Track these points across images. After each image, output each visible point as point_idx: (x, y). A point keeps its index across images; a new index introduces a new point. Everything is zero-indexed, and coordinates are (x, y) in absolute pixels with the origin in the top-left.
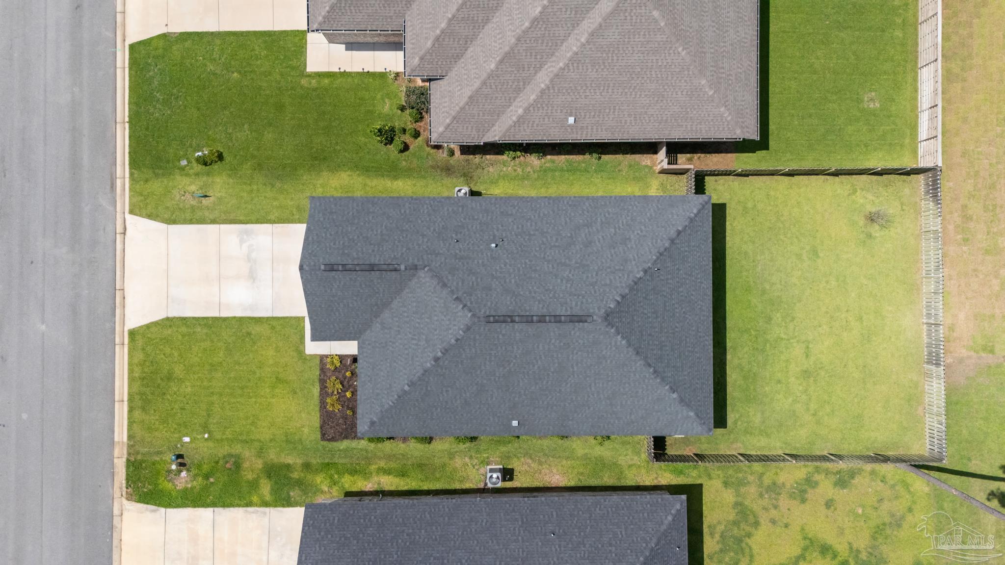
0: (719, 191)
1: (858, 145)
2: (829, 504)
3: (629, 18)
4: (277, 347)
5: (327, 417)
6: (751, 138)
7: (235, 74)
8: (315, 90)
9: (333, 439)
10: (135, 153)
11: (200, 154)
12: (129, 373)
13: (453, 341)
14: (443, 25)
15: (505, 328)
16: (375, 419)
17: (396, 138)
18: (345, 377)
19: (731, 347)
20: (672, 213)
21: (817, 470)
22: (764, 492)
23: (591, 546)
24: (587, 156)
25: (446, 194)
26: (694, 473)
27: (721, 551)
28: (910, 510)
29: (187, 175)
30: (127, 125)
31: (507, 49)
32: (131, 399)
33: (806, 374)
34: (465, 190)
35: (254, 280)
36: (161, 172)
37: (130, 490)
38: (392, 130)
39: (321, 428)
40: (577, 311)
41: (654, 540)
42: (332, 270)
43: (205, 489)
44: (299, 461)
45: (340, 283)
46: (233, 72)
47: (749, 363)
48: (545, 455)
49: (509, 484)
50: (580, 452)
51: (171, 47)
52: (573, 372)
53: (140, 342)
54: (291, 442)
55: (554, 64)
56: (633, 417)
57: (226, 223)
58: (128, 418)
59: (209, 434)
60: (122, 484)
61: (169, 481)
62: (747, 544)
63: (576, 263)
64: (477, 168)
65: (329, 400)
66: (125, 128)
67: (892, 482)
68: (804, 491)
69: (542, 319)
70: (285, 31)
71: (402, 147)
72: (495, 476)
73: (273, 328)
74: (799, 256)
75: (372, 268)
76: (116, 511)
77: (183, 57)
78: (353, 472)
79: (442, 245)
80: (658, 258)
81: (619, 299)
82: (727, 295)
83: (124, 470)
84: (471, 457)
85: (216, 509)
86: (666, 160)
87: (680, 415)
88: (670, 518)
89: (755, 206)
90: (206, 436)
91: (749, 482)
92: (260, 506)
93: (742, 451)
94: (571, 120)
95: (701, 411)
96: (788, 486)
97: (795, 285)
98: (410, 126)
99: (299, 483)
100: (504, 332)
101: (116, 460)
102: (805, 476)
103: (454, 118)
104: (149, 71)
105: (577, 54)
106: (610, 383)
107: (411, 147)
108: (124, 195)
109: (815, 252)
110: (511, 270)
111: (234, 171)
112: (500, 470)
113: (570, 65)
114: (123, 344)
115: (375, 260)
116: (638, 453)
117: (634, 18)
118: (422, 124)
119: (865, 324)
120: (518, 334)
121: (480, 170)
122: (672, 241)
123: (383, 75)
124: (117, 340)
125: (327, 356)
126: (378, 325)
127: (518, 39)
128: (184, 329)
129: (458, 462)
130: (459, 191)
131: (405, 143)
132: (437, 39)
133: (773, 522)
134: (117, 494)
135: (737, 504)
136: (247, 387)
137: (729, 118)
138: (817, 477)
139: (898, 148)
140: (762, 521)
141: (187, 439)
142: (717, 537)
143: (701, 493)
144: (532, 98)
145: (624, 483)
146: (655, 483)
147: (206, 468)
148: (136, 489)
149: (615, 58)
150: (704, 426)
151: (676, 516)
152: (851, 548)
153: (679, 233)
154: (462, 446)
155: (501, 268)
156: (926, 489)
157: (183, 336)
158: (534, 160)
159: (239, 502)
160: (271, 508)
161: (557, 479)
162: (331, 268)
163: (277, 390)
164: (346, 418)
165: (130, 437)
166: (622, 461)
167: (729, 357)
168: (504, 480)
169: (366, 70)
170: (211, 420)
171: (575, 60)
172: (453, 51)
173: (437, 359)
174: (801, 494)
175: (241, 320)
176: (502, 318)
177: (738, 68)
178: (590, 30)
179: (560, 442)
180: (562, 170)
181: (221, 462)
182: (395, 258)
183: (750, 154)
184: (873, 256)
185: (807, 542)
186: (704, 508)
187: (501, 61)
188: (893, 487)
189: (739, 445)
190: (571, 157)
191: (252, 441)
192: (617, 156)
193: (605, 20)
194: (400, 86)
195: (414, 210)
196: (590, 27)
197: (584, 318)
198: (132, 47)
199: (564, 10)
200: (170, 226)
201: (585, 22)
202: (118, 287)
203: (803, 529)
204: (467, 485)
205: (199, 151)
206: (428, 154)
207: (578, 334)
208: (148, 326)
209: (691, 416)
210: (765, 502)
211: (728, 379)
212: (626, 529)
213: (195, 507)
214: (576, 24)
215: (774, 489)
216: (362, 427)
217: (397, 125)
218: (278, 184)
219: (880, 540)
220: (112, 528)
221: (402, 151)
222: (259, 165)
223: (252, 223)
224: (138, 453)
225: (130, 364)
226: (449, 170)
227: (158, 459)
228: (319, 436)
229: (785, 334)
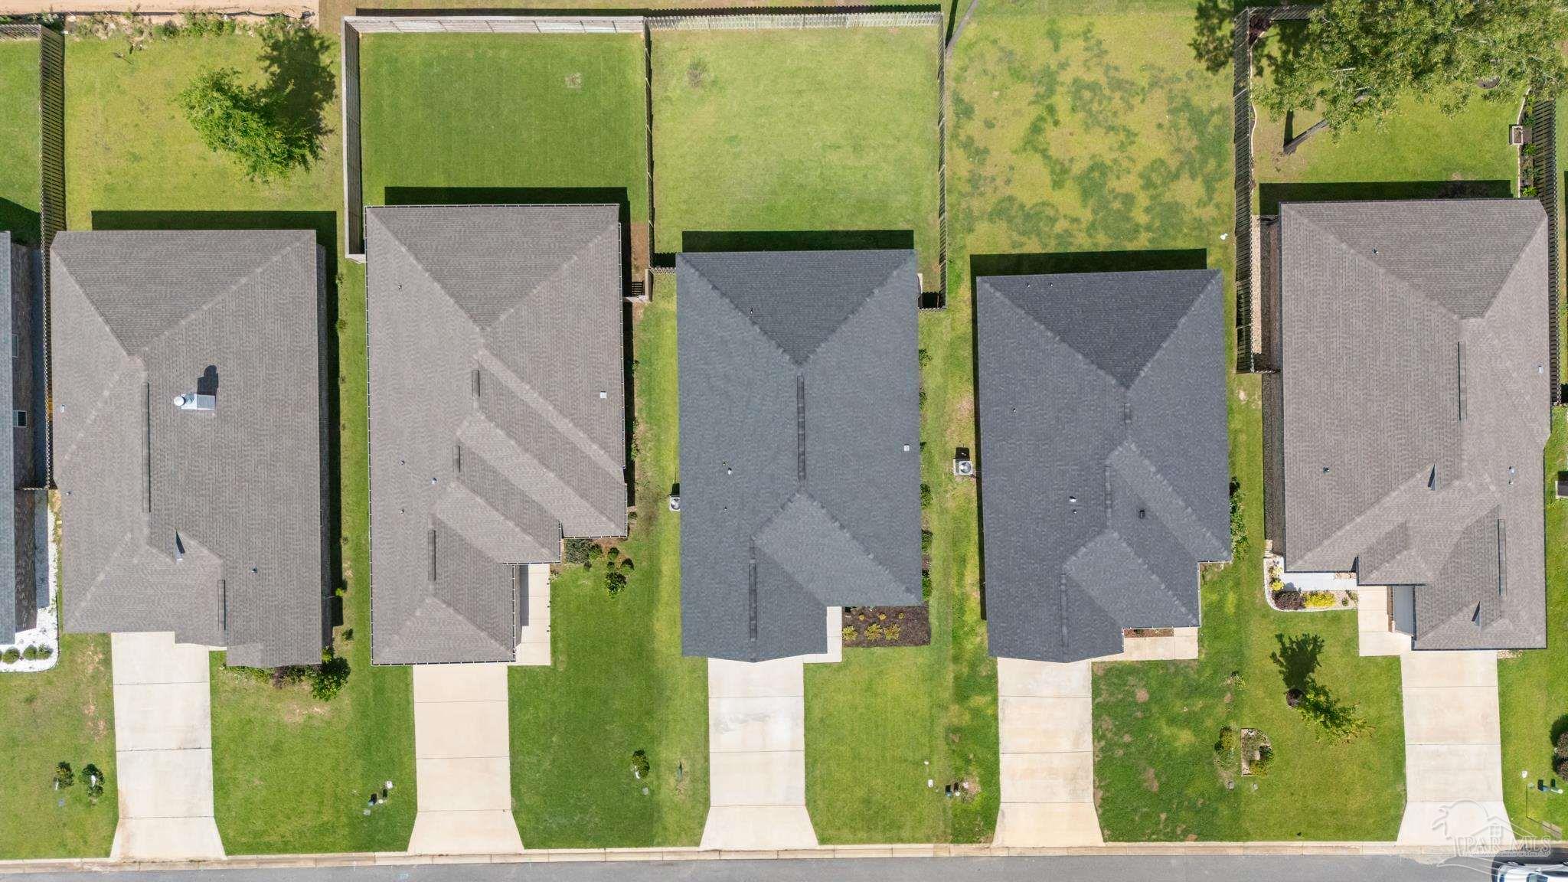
0: (670, 241)
1: (620, 95)
2: (989, 125)
3: (507, 344)
4: (834, 691)
5: (906, 640)
6: (617, 212)
7: (554, 739)
8: (569, 657)
9: (929, 633)
10: (637, 841)
11: (637, 773)
12: (864, 843)
13: (824, 511)
14: (511, 524)
15: (811, 461)
16: (903, 588)
17: (618, 572)
18: (865, 621)
19: (831, 227)
20: (696, 293)
21: (955, 136)
22: (978, 191)
23: (1024, 373)
24: (635, 376)
25: (676, 520)
26: (959, 263)
27: (1038, 235)
28: (995, 42)
29: (659, 787)
30: (608, 850)
31: (535, 461)
32: (891, 841)
33: (857, 148)
34: (672, 501)
35: (766, 716)
36: (656, 815)
37: (982, 839)
38: (610, 576)
39: (916, 645)
40: (793, 392)
41: (1019, 310)
42: (756, 631)
43: (980, 763)
44: (952, 667)
45: (768, 623)
46: (552, 742)
47: (846, 207)
48: (942, 416)
49: (972, 453)
50: (940, 380)
51: (527, 806)
52: (854, 392)
53: (831, 832)
54: (932, 675)
55: (550, 415)
56: (899, 331)
57: (708, 747)
58: (909, 843)
59: (924, 760)
60: (974, 849)
61: (973, 800)
62: (1031, 209)
63: (746, 390)
64: (648, 489)
65: (889, 638)
66: (611, 852)
67: (967, 60)
68: (978, 152)
69: (801, 425)
70: (509, 688)
71: (627, 567)
72: (962, 467)
73: (816, 696)
74: (736, 156)
75: (753, 591)
76: (1005, 853)
77: (537, 793)
78: (962, 611)
79: (730, 523)
80: (741, 310)
81: (781, 350)
82: (777, 230)
83: (963, 846)
84: (946, 492)
85: (1001, 751)
86: (640, 297)
87: (897, 285)
88: (998, 294)
89: (684, 202)
90: (927, 763)
91: (968, 208)
92: (997, 706)
93: (936, 214)
94: (603, 395)
95: (893, 263)
96: (972, 167)
97: (766, 159)
98: (606, 559)
99: (973, 666)
100: (814, 462)
101: (953, 855)
102: (962, 150)
103: (602, 513)
104: (552, 828)
105: (541, 393)
106: (864, 356)
107: (628, 557)
108: (680, 852)
109: (732, 139)
110: (755, 455)
111: (654, 739)
112: (957, 462)
113: (551, 399)
114: (834, 850)
115: (745, 589)
116: (940, 321)
117: (506, 339)
118: (603, 546)
119: (804, 88)
120: (817, 448)
121: (651, 486)
122: (723, 295)
123: (554, 587)
124: (830, 856)
125: (844, 640)
126: (810, 586)
127: (527, 450)
128: (818, 788)
129: (951, 505)
130: (673, 506)
131: (623, 563)
132: (524, 530)
133: (1008, 182)
134: (987, 853)
135: (991, 220)
136: (876, 721)
137: (600, 238)
138: (963, 138)
139: (623, 53)
140: (1008, 193)
141: (930, 783)
142: (1024, 239)
143: (980, 256)
144: (582, 435)
145: (970, 336)
146: (969, 303)
147: (959, 763)
148: (981, 833)
149: (544, 355)
150: (908, 259)
151: (997, 289)
152: (1034, 103)
153: (715, 287)
154: (934, 501)
155: (752, 465)
156: (974, 25)
157: (824, 788)
158: (639, 430)
159: (993, 728)
160: (999, 694)
161: (966, 403)
162: (754, 631)
163: (879, 691)
164: (908, 619)
165: (928, 841)
166: (948, 337)
167: (841, 228)
168: (967, 457)
169: (549, 604)
170: (910, 759)
171: (546, 394)
172: (535, 514)
173: (842, 527)
174: (979, 154)
175: (808, 729)
176: (801, 464)
177: (548, 228)
178: (519, 381)
179: (929, 401)
180: (649, 400)
181: (954, 747)
182: (743, 569)
183: (631, 206)
184: (735, 79)
185: (1029, 147)
186: (995, 253)
187: (547, 467)
188: (971, 60)
189: (930, 217)
190: (635, 391)
191: (931, 716)
192: (634, 344)
193: (509, 367)
194: (565, 569)
195: (695, 551)
196: (516, 381)
197: (800, 386)
198: (527, 846)
199: (499, 407)
200: (712, 804)
201: (510, 385)
202: (775, 857)
203: (1015, 152)
204: (974, 495)
205: (634, 776)
206: (634, 539)
207: (815, 390)
208: (815, 825)
209: (898, 274)
210: (989, 190)
211: (863, 228)
212: (1008, 338)
213: (998, 773)
214: (511, 394)
215: (974, 181)
216: (912, 600)
217: (605, 571)
218: (668, 693)
219: (1027, 72)
220: (1021, 858)
221: (632, 566)
222: (647, 713)
223: (708, 719)
224: (945, 832)
225: (854, 842)
226: (650, 518)
227: (950, 812)
228: (926, 647)
229: (816, 170)
